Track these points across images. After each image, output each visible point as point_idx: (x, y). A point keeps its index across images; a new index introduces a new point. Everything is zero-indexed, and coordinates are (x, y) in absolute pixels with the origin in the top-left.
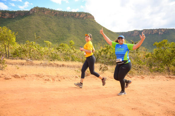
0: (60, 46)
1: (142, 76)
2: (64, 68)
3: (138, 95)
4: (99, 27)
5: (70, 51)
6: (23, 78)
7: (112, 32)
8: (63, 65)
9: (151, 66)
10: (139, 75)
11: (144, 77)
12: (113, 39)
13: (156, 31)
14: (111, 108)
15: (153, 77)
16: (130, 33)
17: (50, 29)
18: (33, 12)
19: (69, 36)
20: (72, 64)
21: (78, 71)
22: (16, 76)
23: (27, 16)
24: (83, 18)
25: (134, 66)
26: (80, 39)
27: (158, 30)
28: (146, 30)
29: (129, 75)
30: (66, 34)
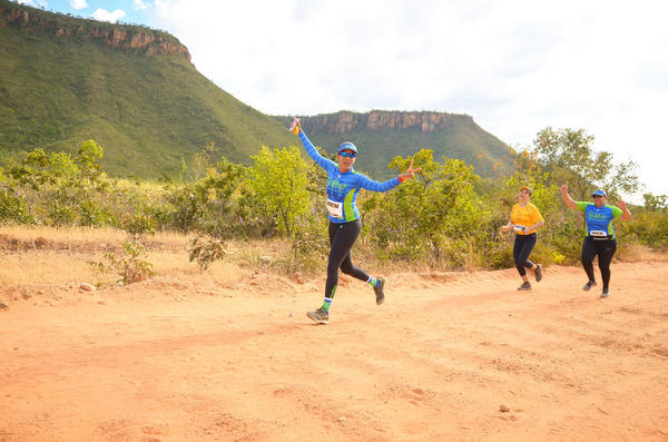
0: (30, 161)
2: (41, 254)
3: (313, 343)
4: (210, 91)
8: (40, 243)
9: (383, 239)
12: (261, 140)
13: (413, 117)
16: (325, 120)
19: (79, 123)
20: (80, 239)
21: (101, 264)
24: (145, 49)
26: (133, 137)
27: (420, 115)
28: (382, 112)
30: (66, 112)
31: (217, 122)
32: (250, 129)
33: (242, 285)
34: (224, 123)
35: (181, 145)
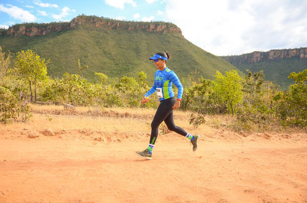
0: (122, 81)
1: (267, 133)
2: (127, 119)
3: (257, 167)
4: (191, 47)
5: (138, 91)
6: (58, 136)
7: (213, 56)
8: (127, 115)
9: (283, 115)
10: (261, 132)
11: (270, 135)
12: (215, 68)
13: (295, 51)
14: (206, 189)
15: (287, 136)
16: (246, 56)
17: (105, 53)
18: (77, 24)
19: (136, 65)
20: (141, 113)
22: (46, 133)
23: (66, 31)
24: (163, 31)
25: (252, 117)
27: (299, 50)
28: (276, 50)
29: (242, 131)
30: (132, 60)
31: (194, 61)
32: (210, 63)
33: (217, 136)
34: (197, 61)
35: (178, 72)
